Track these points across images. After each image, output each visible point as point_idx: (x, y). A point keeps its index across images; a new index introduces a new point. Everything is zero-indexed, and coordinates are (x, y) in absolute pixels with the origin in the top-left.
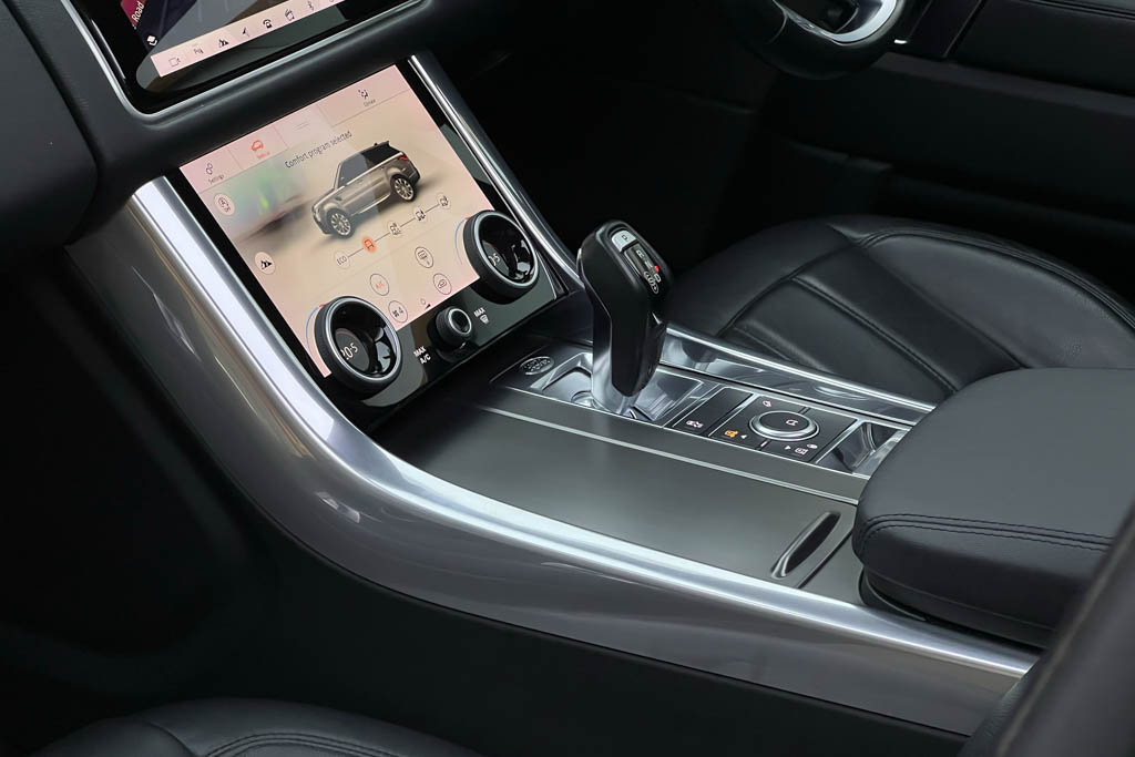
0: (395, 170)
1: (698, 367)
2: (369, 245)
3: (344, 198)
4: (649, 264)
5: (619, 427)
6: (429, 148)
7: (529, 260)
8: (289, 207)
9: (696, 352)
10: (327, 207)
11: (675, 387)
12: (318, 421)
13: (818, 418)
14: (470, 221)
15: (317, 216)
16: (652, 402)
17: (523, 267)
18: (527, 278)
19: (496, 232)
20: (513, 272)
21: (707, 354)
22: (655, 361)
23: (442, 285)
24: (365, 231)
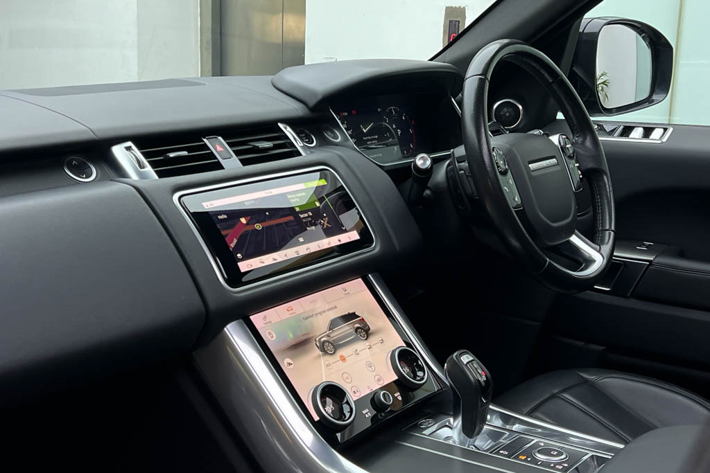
0: (357, 325)
1: (508, 427)
2: (343, 359)
3: (332, 335)
4: (480, 371)
5: (466, 453)
6: (376, 319)
7: (422, 369)
8: (303, 338)
9: (506, 419)
10: (322, 340)
11: (495, 435)
13: (567, 451)
14: (394, 352)
15: (318, 343)
16: (482, 442)
17: (420, 374)
18: (423, 379)
19: (406, 356)
20: (415, 376)
21: (512, 420)
22: (484, 421)
23: (379, 380)
24: (341, 352)
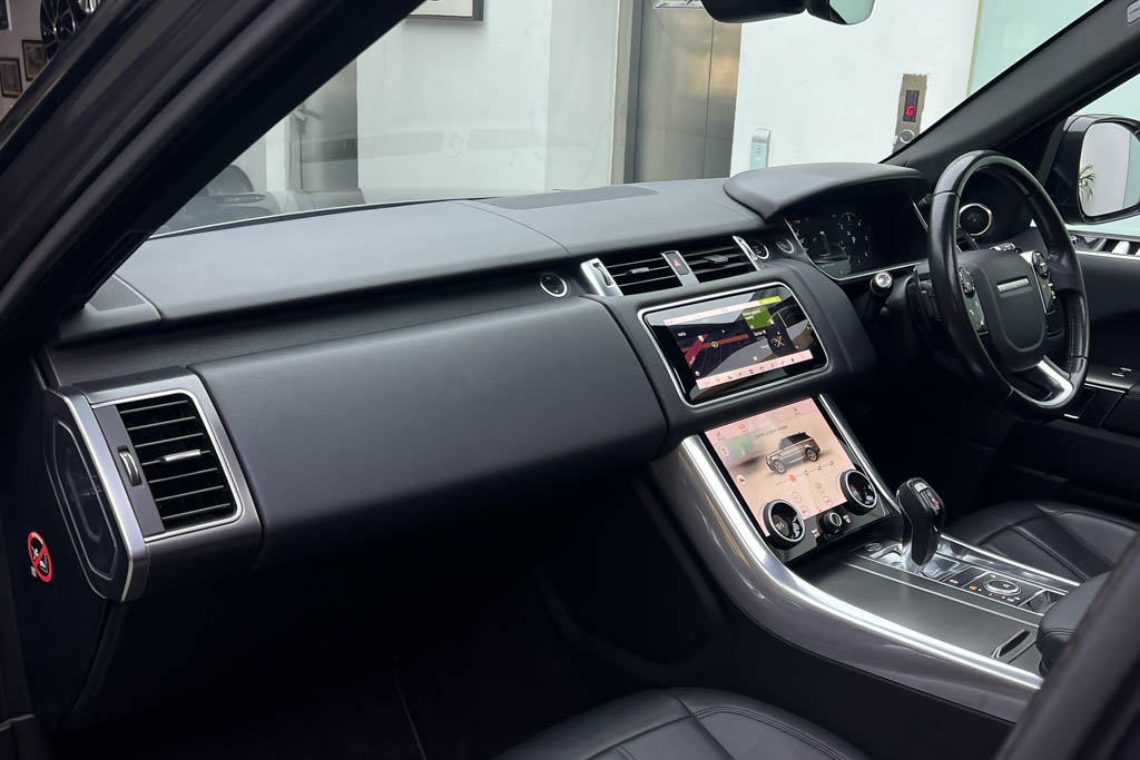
0: (807, 446)
1: (958, 557)
2: (793, 478)
3: (782, 455)
4: (934, 500)
5: (914, 579)
6: (827, 441)
7: (872, 494)
8: (754, 456)
9: (957, 549)
10: (773, 458)
11: (945, 565)
12: (759, 553)
13: (1019, 584)
14: (844, 474)
15: (768, 462)
16: (930, 570)
17: (869, 498)
18: (872, 503)
19: (856, 480)
20: (864, 500)
21: (963, 550)
22: (934, 550)
23: (828, 501)
24: (792, 471)
